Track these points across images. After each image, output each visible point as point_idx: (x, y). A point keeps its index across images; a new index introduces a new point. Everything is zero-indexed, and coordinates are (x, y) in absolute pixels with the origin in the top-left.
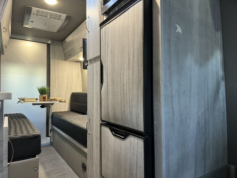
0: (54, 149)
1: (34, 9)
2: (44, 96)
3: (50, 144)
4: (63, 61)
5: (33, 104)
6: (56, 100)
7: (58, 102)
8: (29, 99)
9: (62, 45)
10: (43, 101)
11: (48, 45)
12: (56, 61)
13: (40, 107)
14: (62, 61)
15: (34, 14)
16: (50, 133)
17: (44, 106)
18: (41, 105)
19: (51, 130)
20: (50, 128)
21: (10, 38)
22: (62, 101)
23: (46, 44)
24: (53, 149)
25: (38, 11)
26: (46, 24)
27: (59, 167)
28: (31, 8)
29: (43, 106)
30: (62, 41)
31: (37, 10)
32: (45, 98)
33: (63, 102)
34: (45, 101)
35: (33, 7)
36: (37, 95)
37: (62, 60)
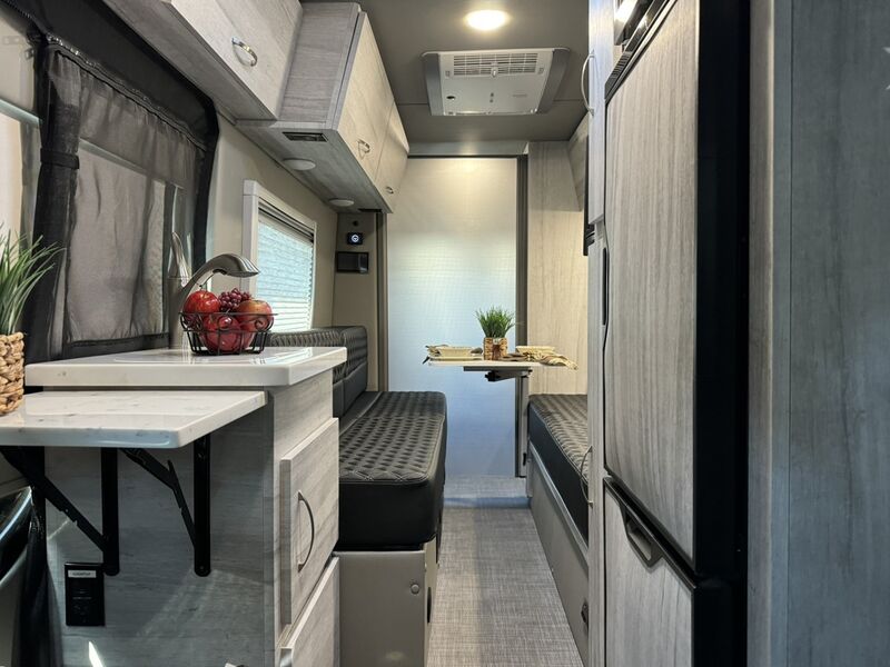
0: (532, 521)
1: (447, 58)
2: (496, 341)
3: (525, 502)
4: (573, 213)
5: (467, 369)
6: (532, 359)
7: (538, 364)
8: (455, 351)
9: (569, 152)
10: (493, 360)
11: (523, 161)
12: (548, 214)
13: (486, 376)
14: (568, 213)
15: (448, 73)
16: (524, 464)
17: (496, 375)
18: (487, 373)
19: (525, 455)
20: (523, 450)
21: (409, 157)
22: (551, 361)
23: (515, 160)
24: (529, 520)
25: (458, 61)
26: (492, 95)
27: (526, 592)
28: (437, 56)
29: (494, 375)
30: (568, 139)
31: (456, 58)
32: (497, 349)
33: (552, 365)
34: (497, 360)
35: (441, 53)
36: (478, 337)
37: (570, 210)
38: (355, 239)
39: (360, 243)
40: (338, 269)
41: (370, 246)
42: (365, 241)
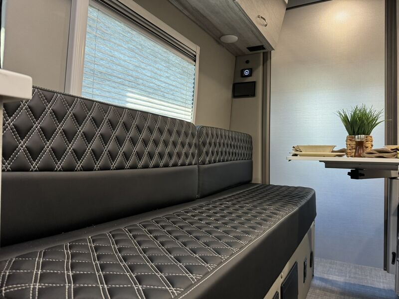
2: (359, 138)
10: (355, 156)
13: (349, 174)
16: (393, 262)
17: (360, 172)
18: (349, 170)
20: (392, 248)
21: (290, 8)
29: (357, 172)
34: (360, 156)
38: (246, 73)
39: (250, 75)
40: (235, 96)
41: (258, 77)
42: (254, 74)
